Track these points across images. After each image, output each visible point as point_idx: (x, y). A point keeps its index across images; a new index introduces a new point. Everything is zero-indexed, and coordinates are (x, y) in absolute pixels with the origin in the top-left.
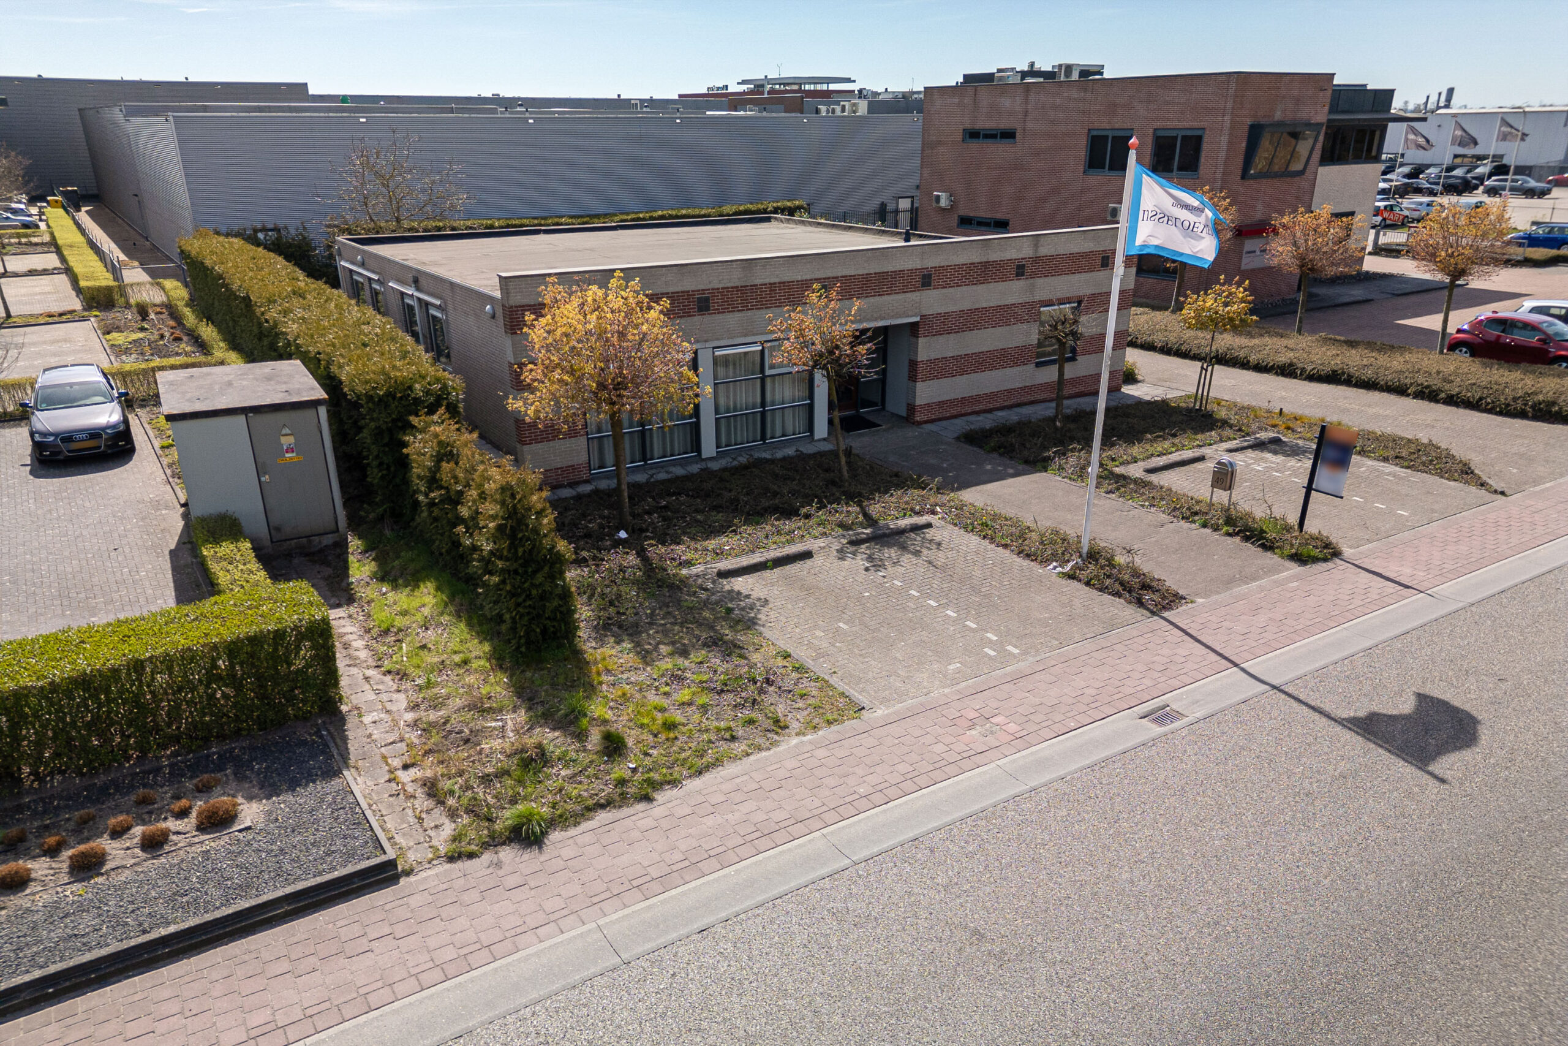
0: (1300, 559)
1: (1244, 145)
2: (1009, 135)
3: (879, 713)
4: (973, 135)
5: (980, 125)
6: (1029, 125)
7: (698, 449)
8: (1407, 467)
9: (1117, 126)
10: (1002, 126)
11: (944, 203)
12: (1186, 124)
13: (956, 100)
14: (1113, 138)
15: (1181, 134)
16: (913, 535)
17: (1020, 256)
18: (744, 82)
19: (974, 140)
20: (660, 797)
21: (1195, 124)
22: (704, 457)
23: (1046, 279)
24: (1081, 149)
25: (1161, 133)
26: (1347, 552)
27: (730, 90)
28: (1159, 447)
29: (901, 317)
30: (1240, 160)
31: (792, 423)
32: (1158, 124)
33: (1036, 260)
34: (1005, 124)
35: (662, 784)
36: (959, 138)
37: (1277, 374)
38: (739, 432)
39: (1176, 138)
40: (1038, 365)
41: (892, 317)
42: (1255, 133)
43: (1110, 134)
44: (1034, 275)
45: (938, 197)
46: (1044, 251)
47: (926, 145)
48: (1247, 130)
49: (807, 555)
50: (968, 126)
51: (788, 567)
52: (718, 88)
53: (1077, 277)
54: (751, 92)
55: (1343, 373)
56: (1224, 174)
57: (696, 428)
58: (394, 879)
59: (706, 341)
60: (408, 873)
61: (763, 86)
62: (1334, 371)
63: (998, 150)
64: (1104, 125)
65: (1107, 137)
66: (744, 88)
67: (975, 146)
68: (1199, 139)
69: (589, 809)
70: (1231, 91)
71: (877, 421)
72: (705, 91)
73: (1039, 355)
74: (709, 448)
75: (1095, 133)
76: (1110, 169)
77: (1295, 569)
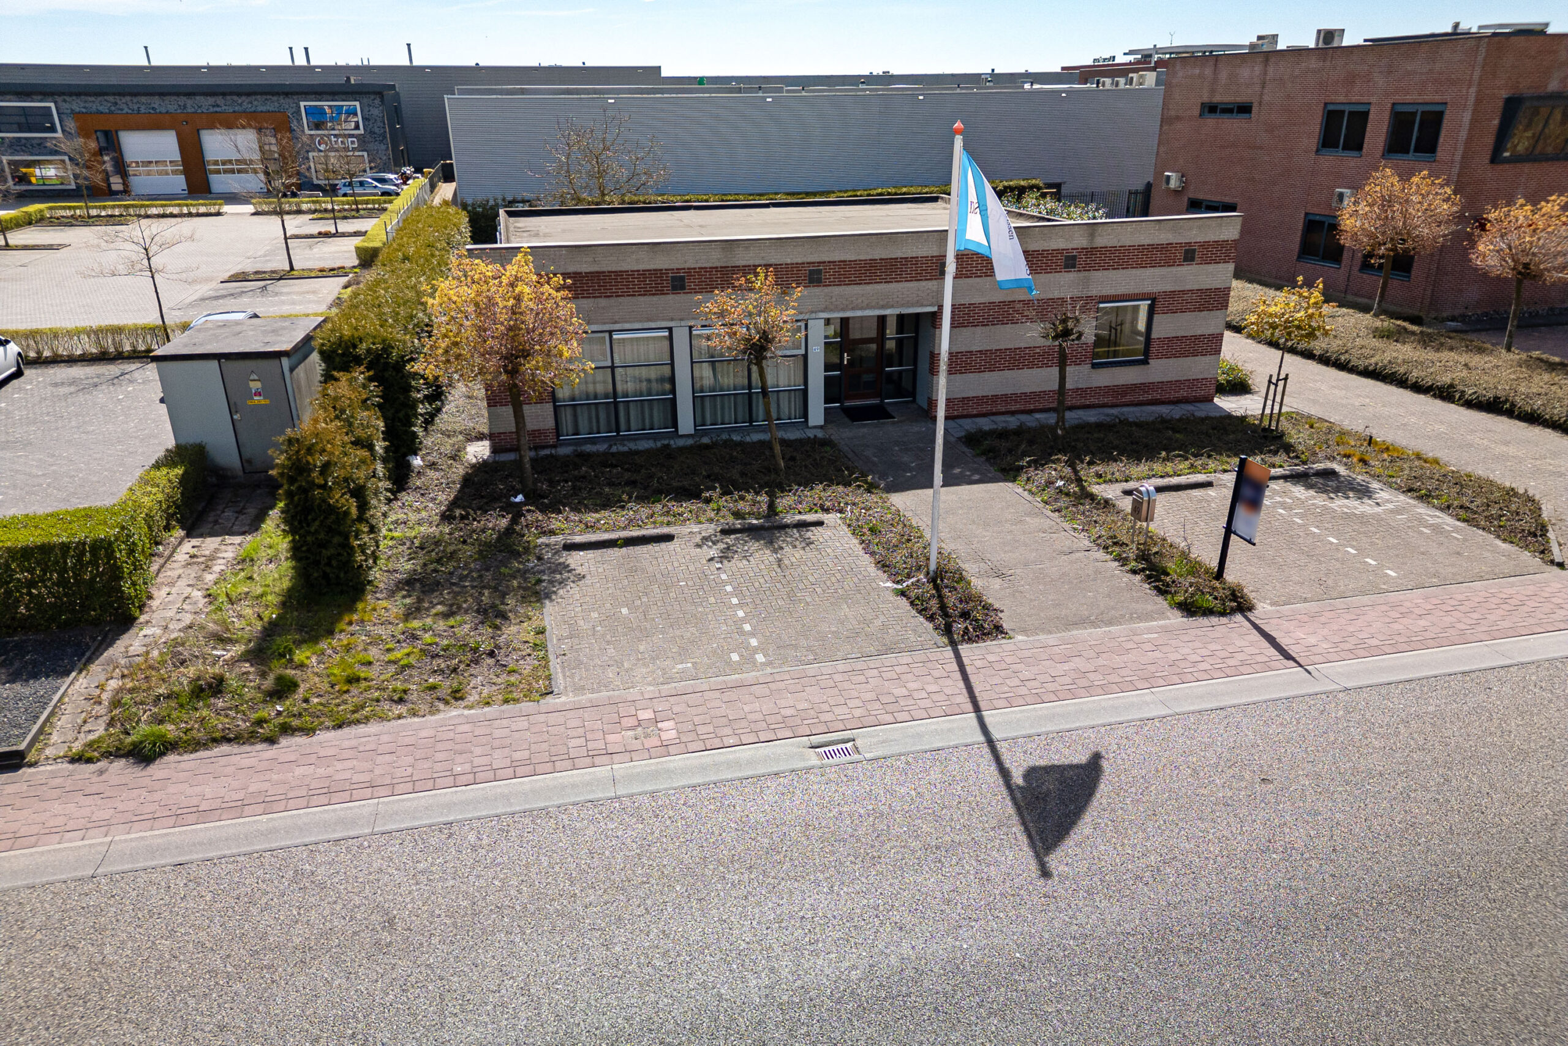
0: (1189, 609)
1: (1496, 122)
2: (1245, 109)
3: (563, 699)
4: (1211, 109)
5: (1217, 99)
6: (1266, 98)
7: (675, 424)
8: (1465, 521)
9: (1354, 99)
10: (1239, 99)
11: (1173, 184)
12: (1427, 98)
13: (1197, 71)
14: (1350, 113)
15: (1421, 109)
16: (795, 531)
17: (1070, 246)
18: (1131, 53)
19: (1213, 115)
20: (284, 742)
21: (1437, 98)
22: (680, 433)
23: (1106, 273)
24: (1315, 126)
25: (1399, 109)
26: (1263, 610)
27: (1117, 61)
28: (1169, 467)
29: (913, 305)
30: (1490, 140)
31: (787, 407)
32: (1398, 98)
33: (1090, 251)
34: (1241, 99)
35: (296, 730)
36: (1196, 111)
37: (1435, 396)
38: (727, 410)
39: (1414, 114)
40: (1095, 366)
41: (902, 306)
42: (1512, 107)
43: (1347, 109)
44: (1087, 268)
45: (1168, 177)
46: (1101, 241)
47: (1166, 120)
48: (1501, 104)
49: (669, 538)
50: (1206, 99)
51: (637, 548)
52: (1105, 60)
53: (1149, 271)
54: (1138, 62)
55: (1507, 400)
56: (1463, 157)
57: (673, 404)
58: (16, 767)
59: (681, 320)
60: (31, 765)
61: (1150, 56)
62: (1496, 398)
63: (1233, 125)
64: (1341, 99)
65: (1343, 112)
66: (1131, 58)
67: (1211, 121)
68: (1441, 114)
69: (215, 741)
70: (1480, 59)
71: (893, 414)
72: (1090, 63)
73: (1096, 355)
74: (686, 423)
75: (1331, 107)
76: (1344, 149)
77: (1176, 619)
